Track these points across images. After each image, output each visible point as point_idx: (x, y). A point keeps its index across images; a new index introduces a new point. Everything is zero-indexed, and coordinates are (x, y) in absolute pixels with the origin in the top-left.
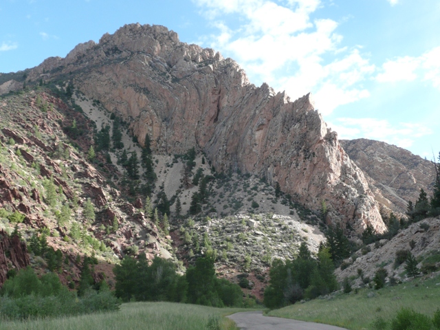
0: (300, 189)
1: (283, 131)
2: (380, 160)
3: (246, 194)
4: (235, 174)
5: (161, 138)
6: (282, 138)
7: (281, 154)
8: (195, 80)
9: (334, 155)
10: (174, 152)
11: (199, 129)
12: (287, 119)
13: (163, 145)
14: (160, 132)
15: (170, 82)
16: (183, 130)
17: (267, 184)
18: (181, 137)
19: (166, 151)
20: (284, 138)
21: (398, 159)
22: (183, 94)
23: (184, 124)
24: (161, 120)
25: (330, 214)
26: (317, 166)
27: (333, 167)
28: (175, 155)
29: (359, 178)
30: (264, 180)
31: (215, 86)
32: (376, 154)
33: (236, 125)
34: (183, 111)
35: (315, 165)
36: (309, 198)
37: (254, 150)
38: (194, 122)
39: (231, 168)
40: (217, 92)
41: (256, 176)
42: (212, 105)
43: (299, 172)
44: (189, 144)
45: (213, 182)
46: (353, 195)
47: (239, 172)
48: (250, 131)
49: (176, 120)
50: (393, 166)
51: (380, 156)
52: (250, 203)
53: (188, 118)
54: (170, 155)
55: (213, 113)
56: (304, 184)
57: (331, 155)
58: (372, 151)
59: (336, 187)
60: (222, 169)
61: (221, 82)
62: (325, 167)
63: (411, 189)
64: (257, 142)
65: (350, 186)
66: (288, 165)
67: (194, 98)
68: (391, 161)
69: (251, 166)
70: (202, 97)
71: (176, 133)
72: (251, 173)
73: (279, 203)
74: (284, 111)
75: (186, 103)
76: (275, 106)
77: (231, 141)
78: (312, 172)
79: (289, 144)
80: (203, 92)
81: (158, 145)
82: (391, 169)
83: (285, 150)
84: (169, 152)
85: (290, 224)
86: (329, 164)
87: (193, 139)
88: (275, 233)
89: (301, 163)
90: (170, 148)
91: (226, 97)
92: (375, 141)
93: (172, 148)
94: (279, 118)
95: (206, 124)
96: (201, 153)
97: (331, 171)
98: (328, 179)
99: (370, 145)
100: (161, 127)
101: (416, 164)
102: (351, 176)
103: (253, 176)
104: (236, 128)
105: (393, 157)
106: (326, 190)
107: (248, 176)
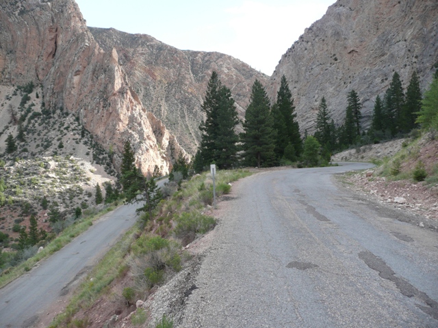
0: (99, 131)
1: (92, 80)
2: (226, 71)
3: (59, 133)
4: (58, 111)
5: (6, 70)
6: (91, 85)
7: (90, 99)
8: (36, 15)
9: (124, 106)
10: (17, 83)
11: (39, 64)
12: (97, 69)
13: (7, 76)
14: (5, 64)
15: (17, 15)
16: (25, 64)
17: (79, 123)
18: (24, 70)
19: (10, 82)
20: (93, 86)
21: (239, 71)
22: (24, 30)
23: (25, 58)
24: (5, 53)
25: (115, 156)
26: (112, 114)
27: (122, 117)
28: (18, 86)
29: (143, 126)
30: (77, 119)
31: (51, 24)
32: (224, 66)
33: (62, 66)
34: (25, 46)
35: (111, 113)
36: (104, 140)
37: (72, 93)
38: (34, 57)
39: (56, 105)
40: (54, 30)
41: (74, 115)
42: (49, 42)
43: (99, 118)
44: (30, 78)
45: (38, 118)
46: (135, 140)
47: (62, 109)
48: (70, 74)
49: (18, 54)
50: (234, 77)
51: (227, 67)
52: (58, 143)
53: (29, 53)
54: (14, 86)
55: (50, 50)
56: (102, 129)
57: (122, 107)
58: (221, 63)
59: (122, 134)
60: (49, 105)
61: (58, 21)
62: (116, 117)
63: (244, 96)
64: (75, 86)
65: (133, 133)
66: (93, 110)
67: (34, 34)
68: (234, 72)
69: (70, 105)
70: (42, 34)
71: (19, 66)
72: (70, 111)
73: (81, 144)
74: (96, 61)
75: (27, 38)
76: (90, 55)
77: (57, 81)
78: (108, 118)
79: (96, 91)
80: (42, 29)
81: (3, 77)
82: (233, 78)
83: (93, 96)
84: (13, 83)
85: (82, 164)
86: (118, 115)
87: (33, 73)
88: (65, 174)
89: (101, 111)
90: (13, 79)
91: (61, 36)
92: (225, 55)
93: (16, 80)
94: (91, 67)
95: (45, 59)
96: (40, 85)
97: (120, 120)
98: (117, 127)
99: (221, 57)
100: (5, 59)
101: (251, 76)
102: (136, 124)
103: (71, 115)
104: (62, 69)
105: (236, 69)
106: (115, 136)
107: (67, 114)
